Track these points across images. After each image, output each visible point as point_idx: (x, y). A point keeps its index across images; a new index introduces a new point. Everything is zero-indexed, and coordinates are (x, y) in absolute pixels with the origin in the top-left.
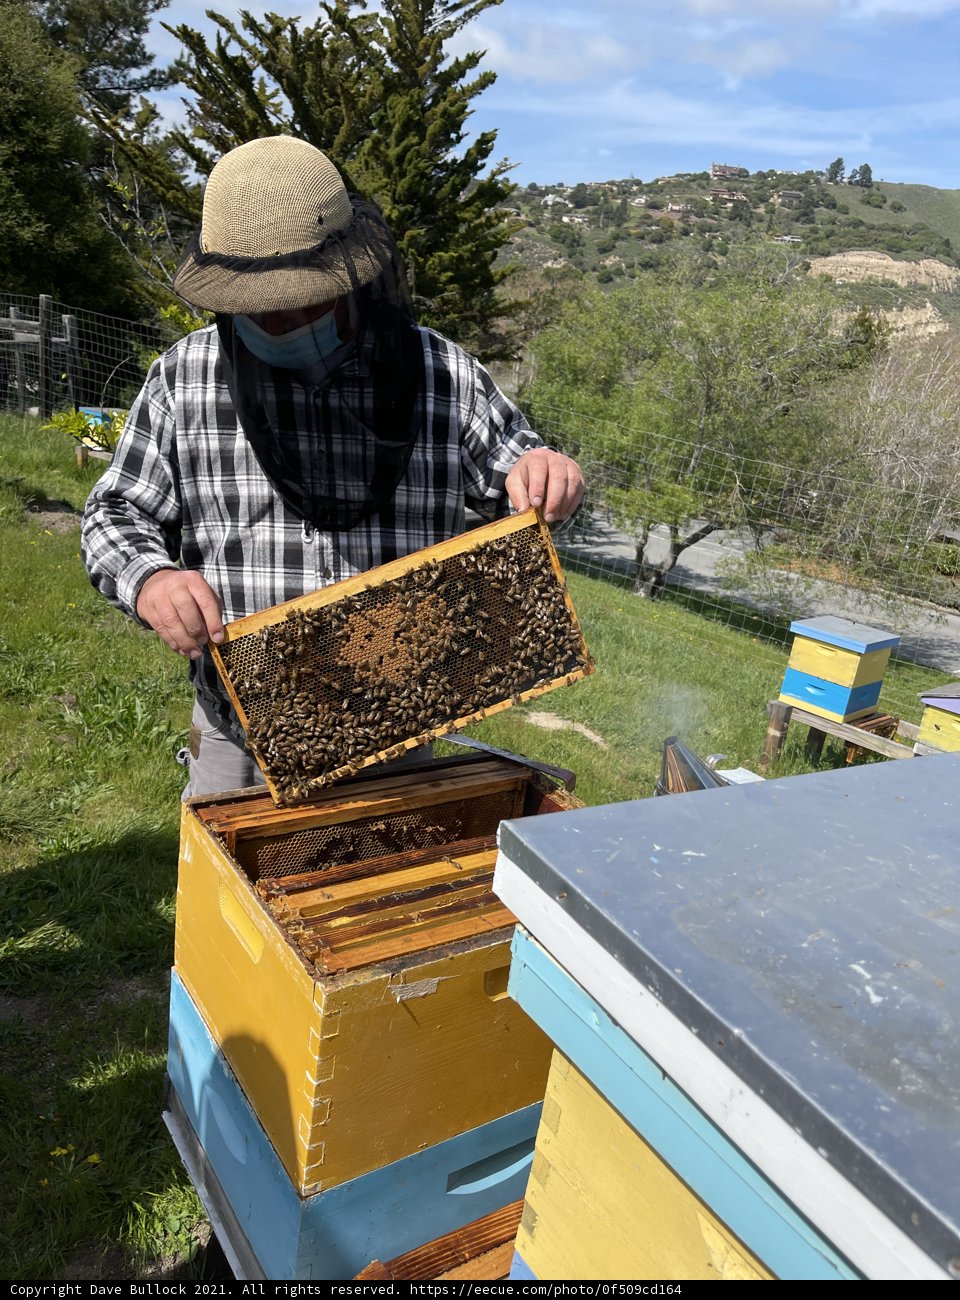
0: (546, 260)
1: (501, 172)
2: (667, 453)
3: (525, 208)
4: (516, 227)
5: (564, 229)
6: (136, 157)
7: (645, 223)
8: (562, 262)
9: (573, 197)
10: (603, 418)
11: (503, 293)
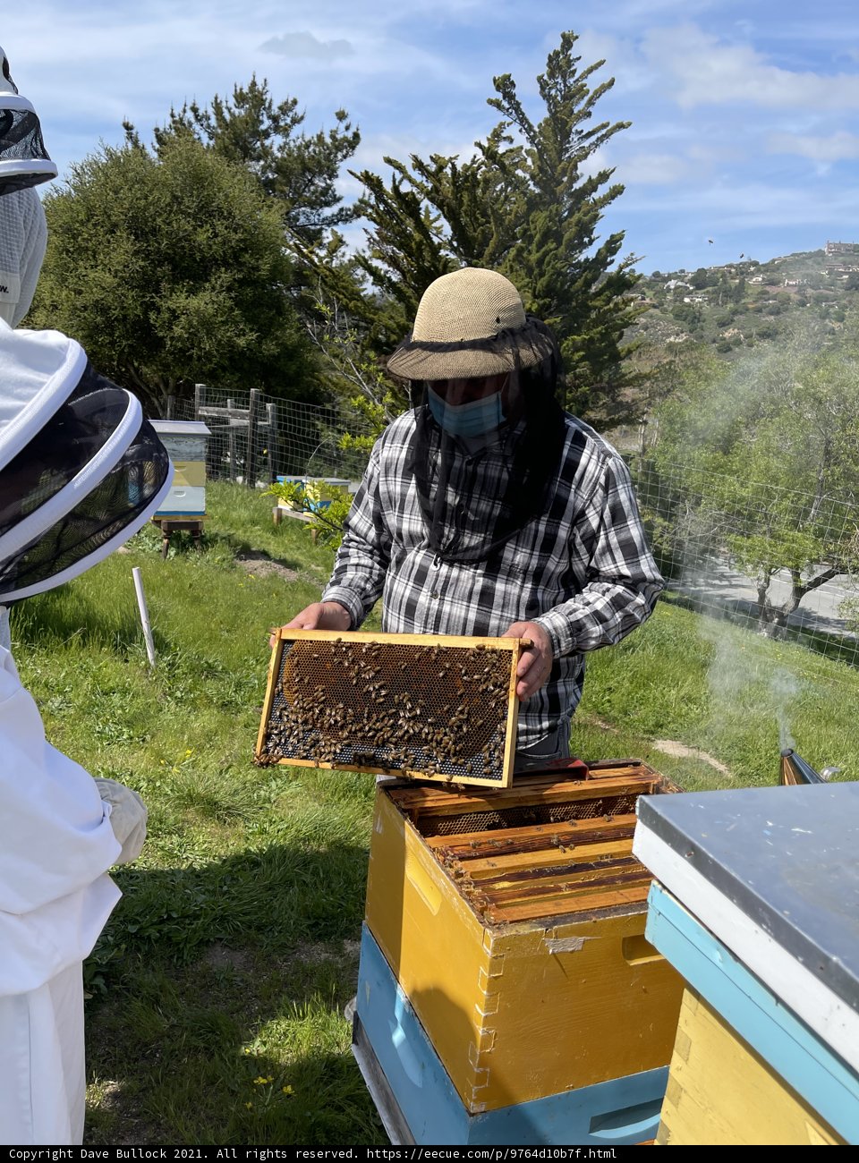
0: (668, 336)
1: (627, 265)
2: (787, 503)
3: (650, 293)
4: (639, 312)
5: (686, 309)
6: (327, 277)
7: (761, 298)
8: (684, 337)
9: (692, 281)
10: (723, 473)
11: (630, 366)
